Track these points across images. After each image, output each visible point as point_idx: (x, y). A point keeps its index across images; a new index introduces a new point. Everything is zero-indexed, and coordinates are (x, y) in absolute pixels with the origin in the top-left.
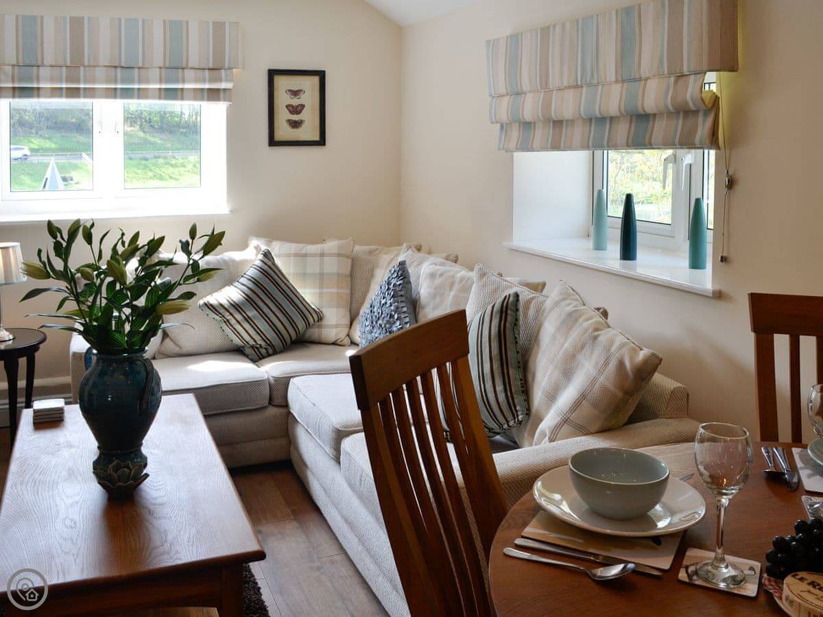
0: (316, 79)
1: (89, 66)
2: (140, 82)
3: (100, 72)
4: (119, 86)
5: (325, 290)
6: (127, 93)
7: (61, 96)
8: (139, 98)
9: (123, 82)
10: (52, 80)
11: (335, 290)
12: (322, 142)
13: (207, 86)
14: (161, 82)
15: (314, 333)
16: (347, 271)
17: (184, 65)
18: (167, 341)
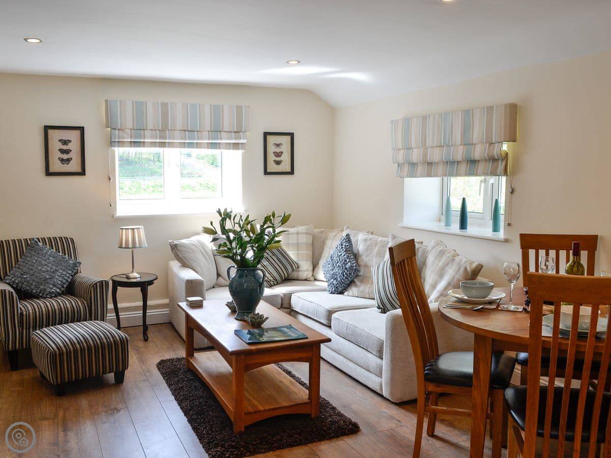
0: (289, 138)
1: (171, 130)
2: (198, 139)
3: (177, 133)
4: (187, 141)
5: (300, 252)
6: (190, 145)
7: (156, 147)
8: (197, 147)
9: (189, 139)
10: (152, 137)
11: (305, 252)
12: (292, 172)
13: (233, 141)
14: (209, 140)
15: (295, 275)
16: (310, 241)
17: (221, 130)
18: (220, 278)
